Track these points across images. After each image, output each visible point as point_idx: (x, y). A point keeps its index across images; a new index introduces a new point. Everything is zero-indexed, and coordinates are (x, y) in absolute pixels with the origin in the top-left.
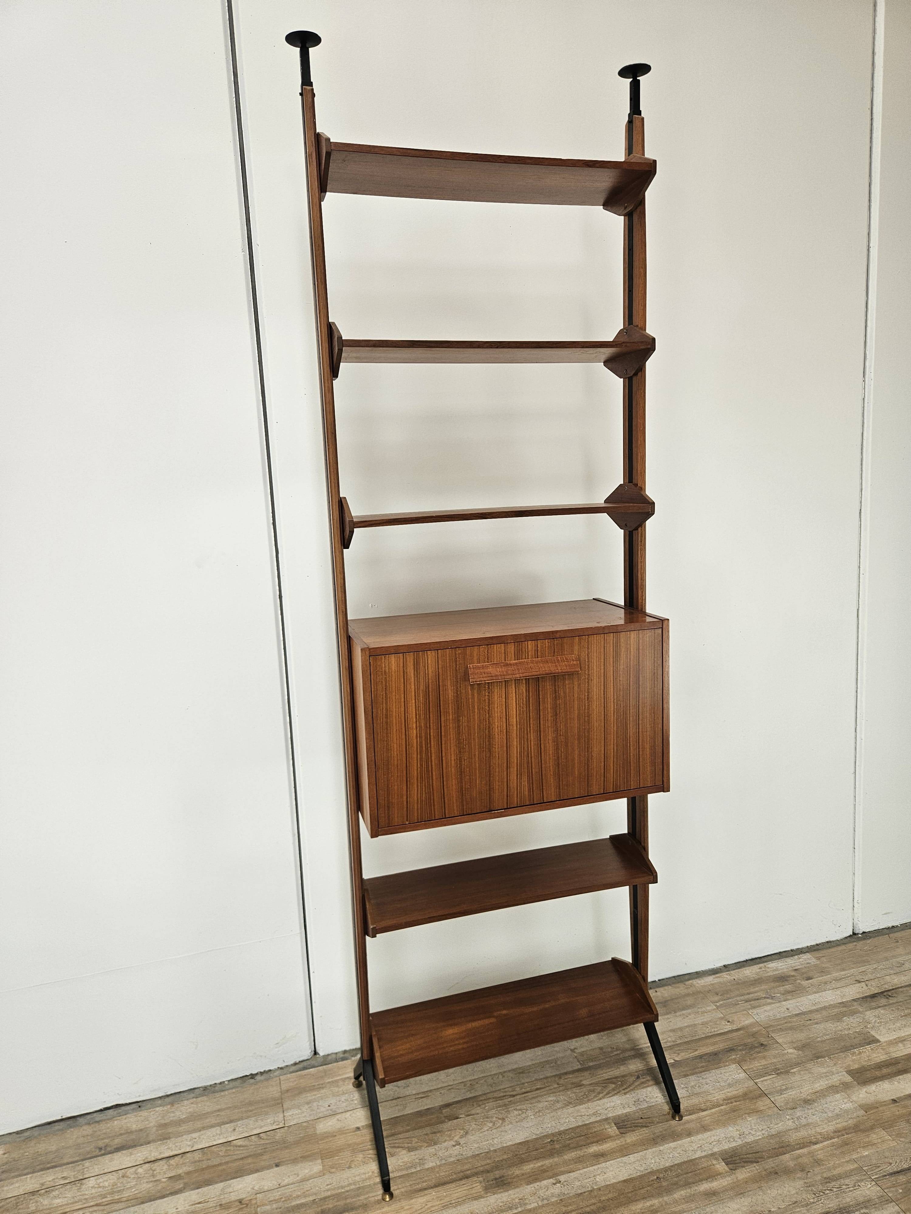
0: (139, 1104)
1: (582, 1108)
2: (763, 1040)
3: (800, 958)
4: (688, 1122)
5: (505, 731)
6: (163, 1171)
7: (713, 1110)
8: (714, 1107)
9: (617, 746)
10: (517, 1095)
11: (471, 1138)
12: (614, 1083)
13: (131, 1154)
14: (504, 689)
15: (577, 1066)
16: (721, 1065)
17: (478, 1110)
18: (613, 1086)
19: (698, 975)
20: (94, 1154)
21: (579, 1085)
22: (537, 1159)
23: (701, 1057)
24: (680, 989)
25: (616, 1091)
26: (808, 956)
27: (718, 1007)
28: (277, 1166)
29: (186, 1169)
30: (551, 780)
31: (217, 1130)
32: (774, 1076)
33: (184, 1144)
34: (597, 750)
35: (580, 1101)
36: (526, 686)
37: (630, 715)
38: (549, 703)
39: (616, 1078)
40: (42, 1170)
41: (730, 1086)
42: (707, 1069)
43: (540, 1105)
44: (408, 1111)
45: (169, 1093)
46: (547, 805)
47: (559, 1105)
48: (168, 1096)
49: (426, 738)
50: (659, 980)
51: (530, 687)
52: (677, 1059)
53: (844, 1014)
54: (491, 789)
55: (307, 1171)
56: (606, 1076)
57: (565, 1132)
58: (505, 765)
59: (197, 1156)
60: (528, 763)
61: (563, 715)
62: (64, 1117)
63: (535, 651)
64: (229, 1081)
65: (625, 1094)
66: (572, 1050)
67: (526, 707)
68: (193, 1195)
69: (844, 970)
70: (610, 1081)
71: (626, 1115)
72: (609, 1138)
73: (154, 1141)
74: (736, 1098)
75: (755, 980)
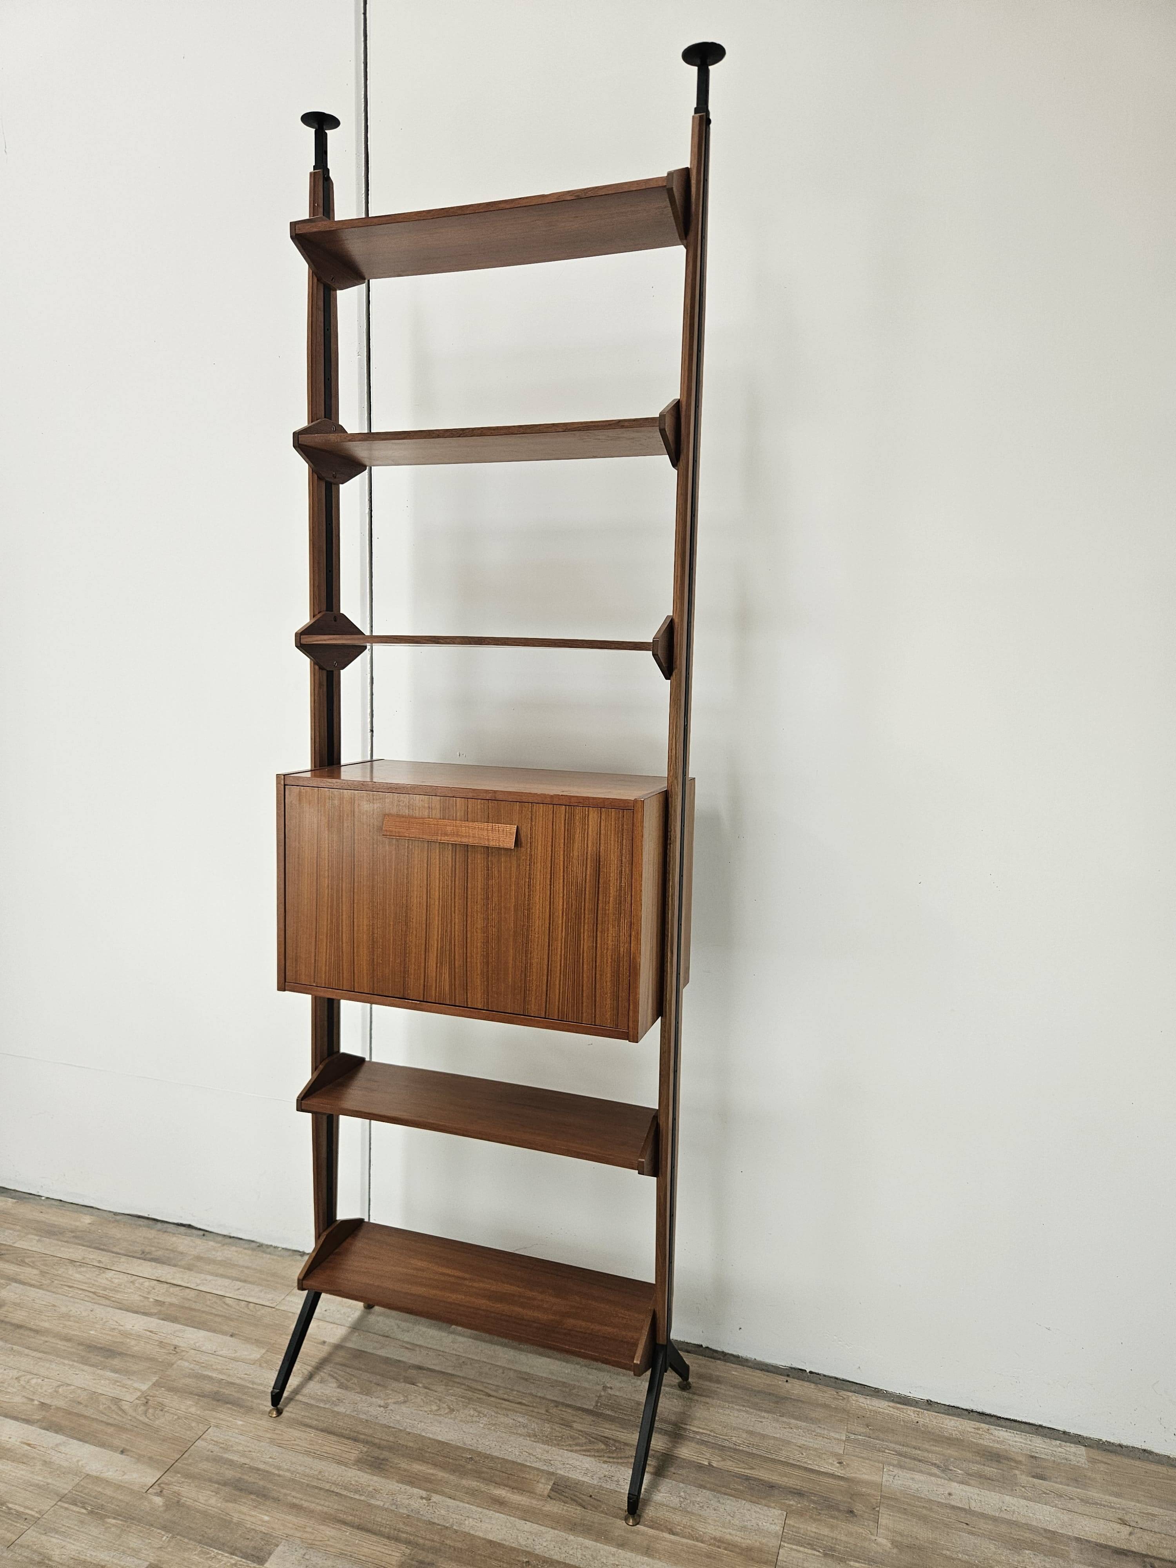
0: (206, 1233)
1: (540, 1449)
2: (858, 1508)
3: (1060, 1446)
4: (638, 1533)
5: (425, 904)
6: (160, 1293)
7: (684, 1540)
8: (691, 1537)
9: (565, 959)
10: (493, 1397)
11: (404, 1408)
12: (606, 1444)
13: (155, 1268)
14: (426, 853)
15: (590, 1405)
16: (764, 1502)
17: (441, 1388)
18: (603, 1447)
19: (876, 1393)
20: (135, 1255)
21: (567, 1425)
22: (435, 1465)
23: (747, 1478)
24: (826, 1395)
25: (598, 1455)
26: (1082, 1450)
27: (848, 1439)
28: (231, 1336)
29: (174, 1300)
30: (477, 981)
31: (227, 1282)
32: (817, 1553)
33: (192, 1279)
34: (538, 957)
35: (548, 1440)
36: (452, 853)
37: (584, 921)
38: (480, 881)
39: (615, 1441)
40: (95, 1248)
41: (743, 1528)
42: (737, 1495)
43: (502, 1419)
44: (382, 1353)
45: (232, 1235)
46: (471, 1011)
47: (521, 1430)
48: (230, 1237)
49: (338, 891)
50: (811, 1372)
51: (458, 856)
52: (714, 1464)
53: (1033, 1546)
54: (405, 972)
55: (246, 1353)
56: (607, 1433)
57: (492, 1458)
58: (423, 946)
59: (192, 1294)
60: (450, 951)
61: (495, 899)
62: (150, 1216)
63: (465, 811)
64: (283, 1249)
65: (605, 1462)
66: (605, 1388)
67: (452, 881)
68: (153, 1323)
69: (1118, 1495)
70: (605, 1440)
71: (577, 1482)
72: (531, 1492)
73: (180, 1267)
74: (730, 1546)
75: (949, 1439)
